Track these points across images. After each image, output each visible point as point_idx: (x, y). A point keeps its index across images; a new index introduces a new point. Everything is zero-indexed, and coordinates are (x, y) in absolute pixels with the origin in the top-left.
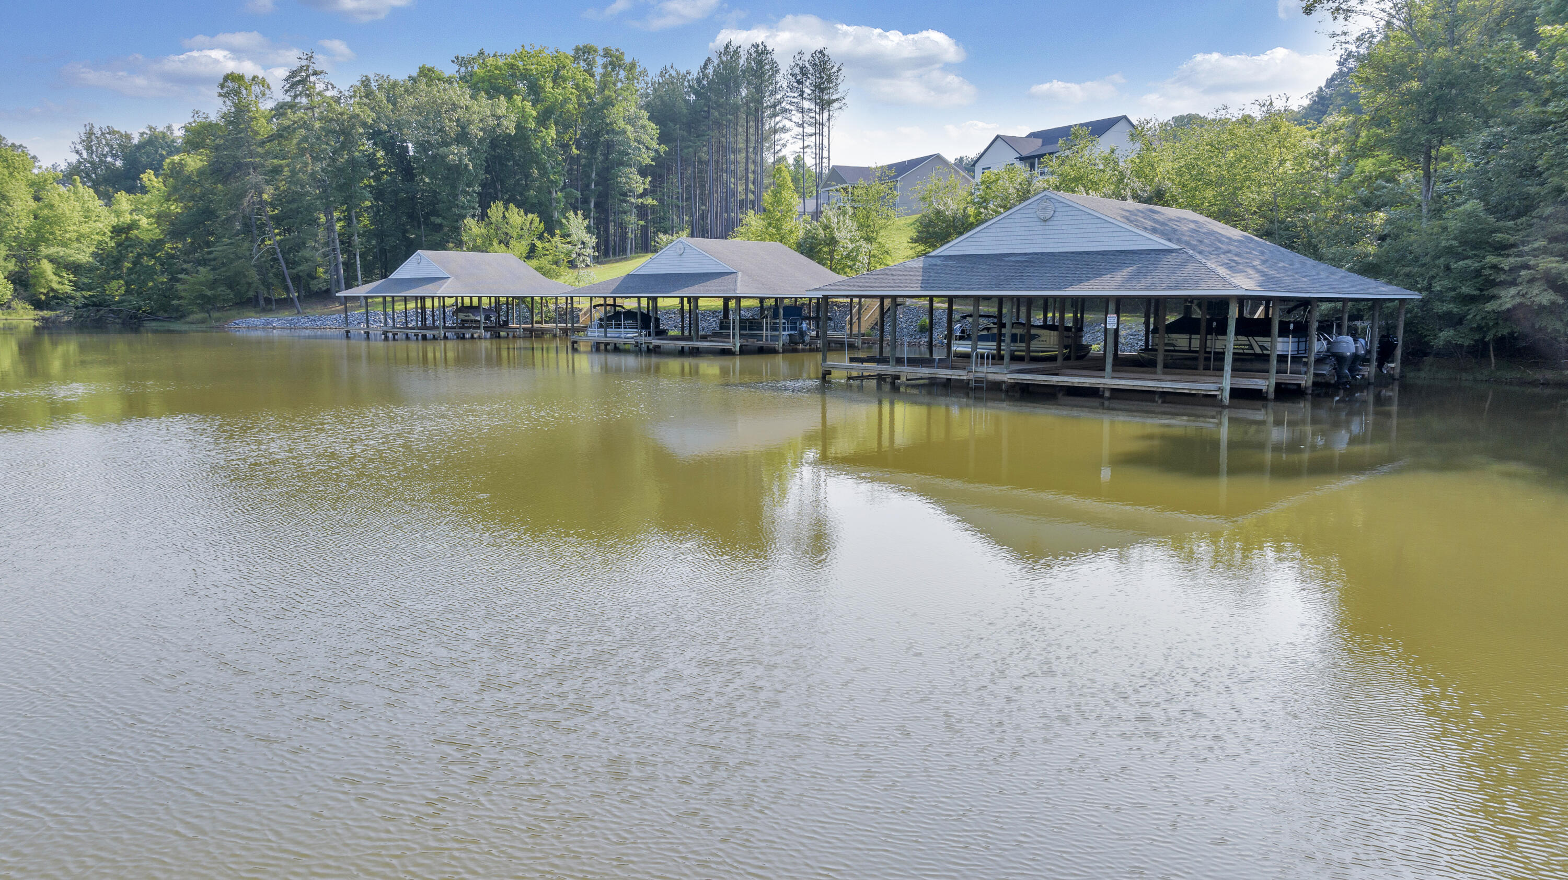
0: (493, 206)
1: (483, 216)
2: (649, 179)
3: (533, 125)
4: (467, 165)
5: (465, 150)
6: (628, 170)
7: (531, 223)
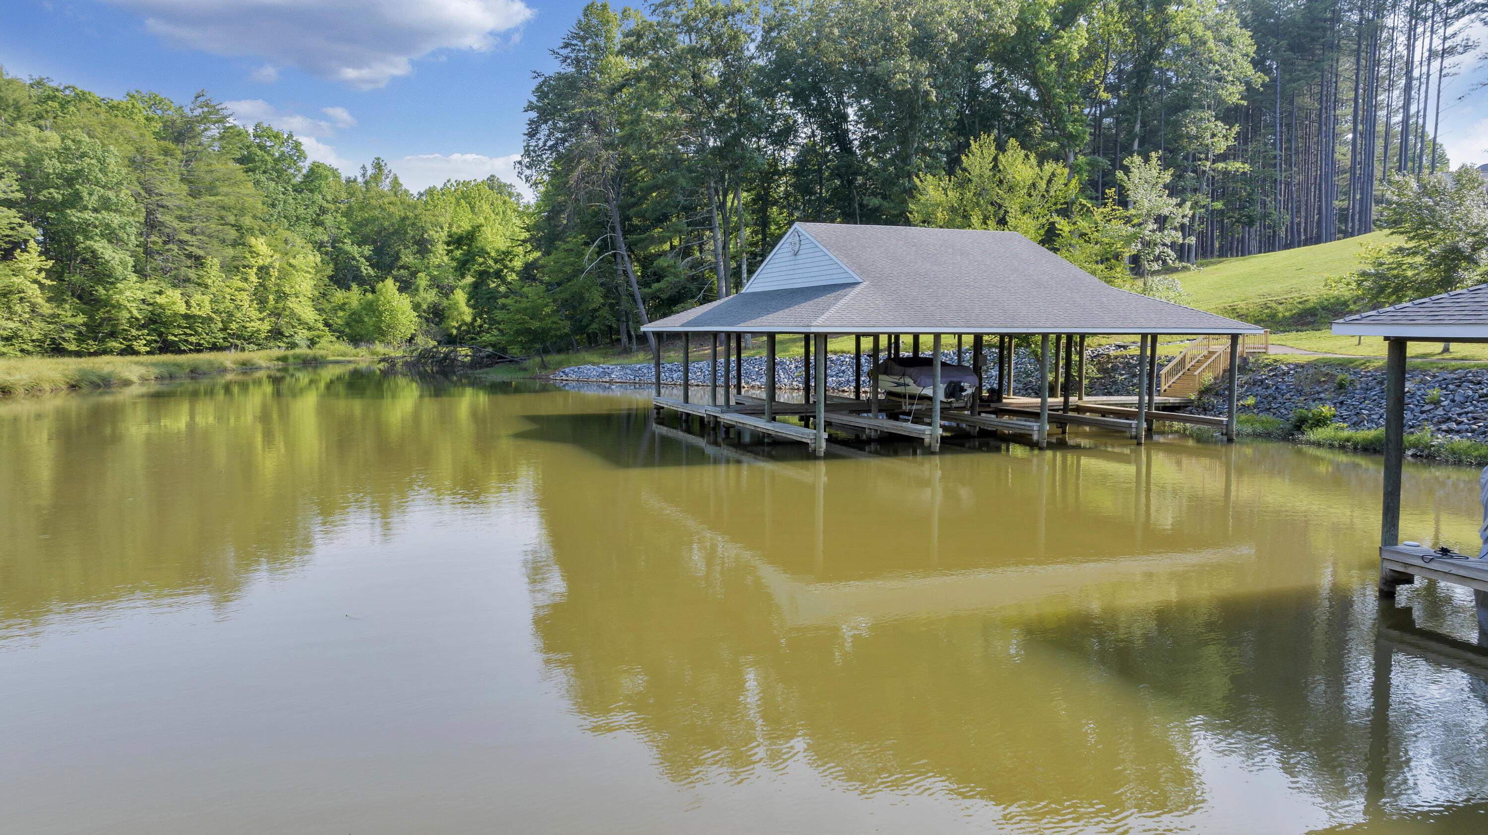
0: (974, 146)
1: (953, 165)
2: (1236, 128)
3: (1046, 23)
4: (927, 93)
5: (924, 67)
6: (1199, 114)
7: (1049, 182)
